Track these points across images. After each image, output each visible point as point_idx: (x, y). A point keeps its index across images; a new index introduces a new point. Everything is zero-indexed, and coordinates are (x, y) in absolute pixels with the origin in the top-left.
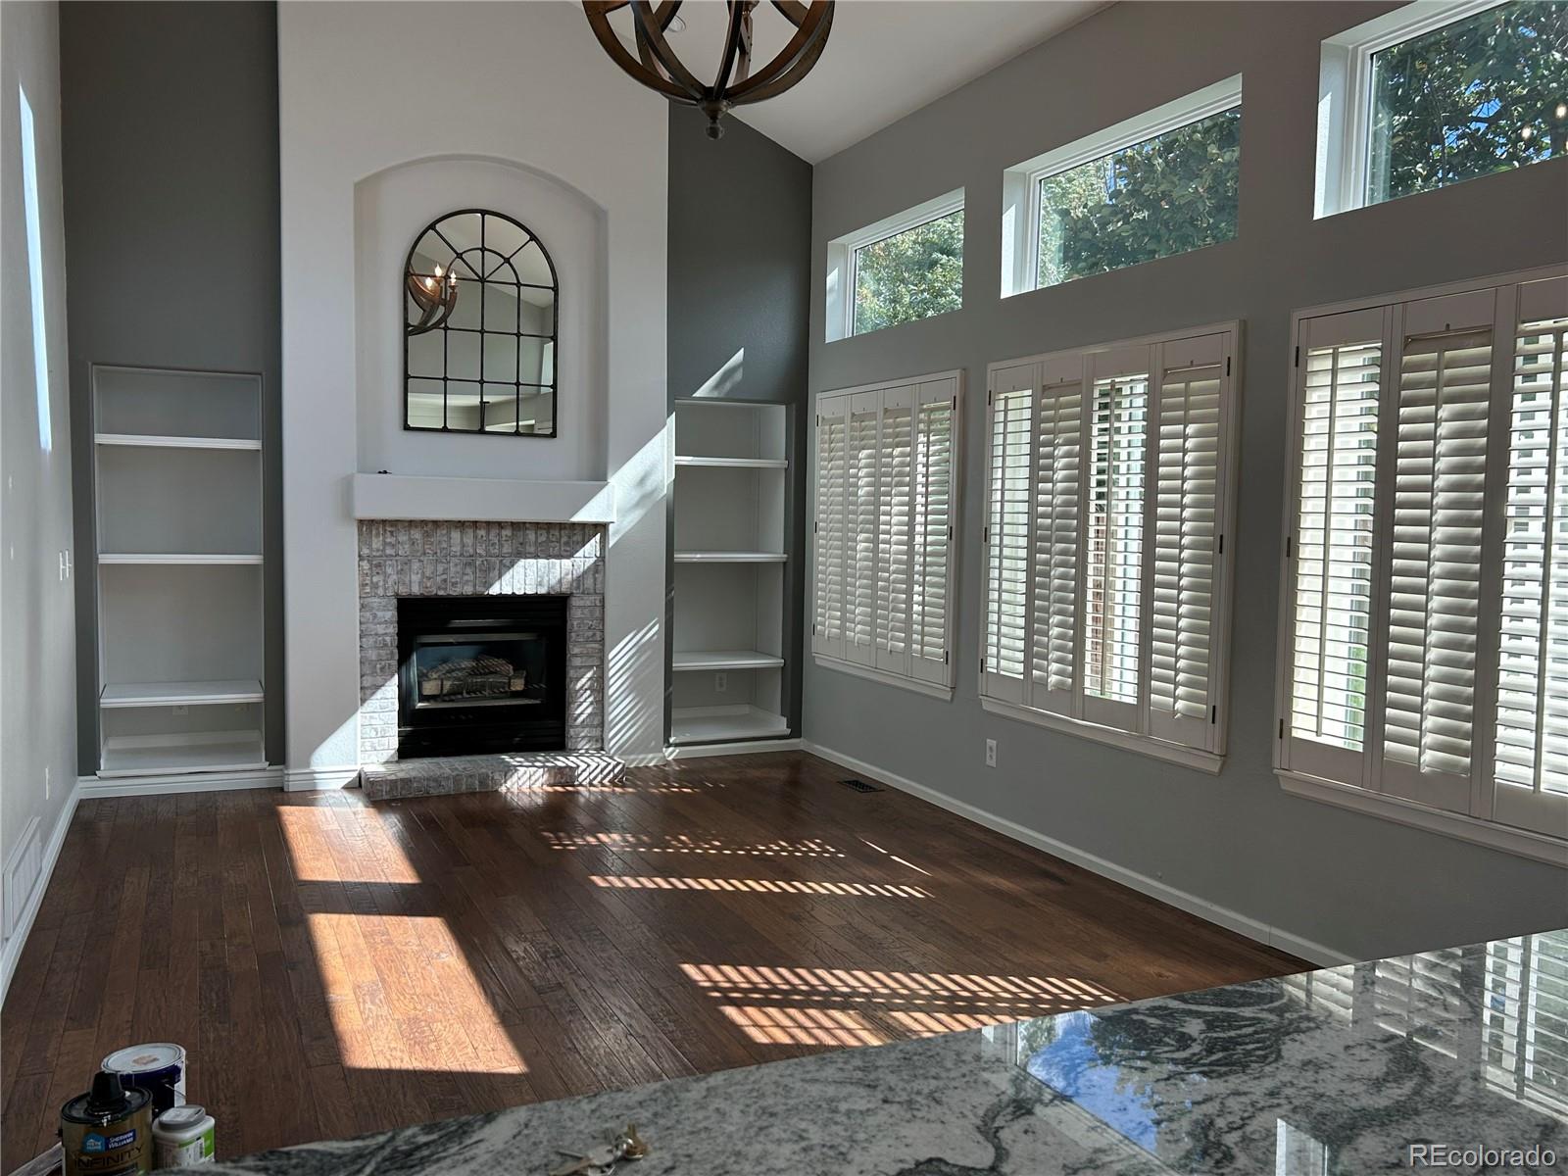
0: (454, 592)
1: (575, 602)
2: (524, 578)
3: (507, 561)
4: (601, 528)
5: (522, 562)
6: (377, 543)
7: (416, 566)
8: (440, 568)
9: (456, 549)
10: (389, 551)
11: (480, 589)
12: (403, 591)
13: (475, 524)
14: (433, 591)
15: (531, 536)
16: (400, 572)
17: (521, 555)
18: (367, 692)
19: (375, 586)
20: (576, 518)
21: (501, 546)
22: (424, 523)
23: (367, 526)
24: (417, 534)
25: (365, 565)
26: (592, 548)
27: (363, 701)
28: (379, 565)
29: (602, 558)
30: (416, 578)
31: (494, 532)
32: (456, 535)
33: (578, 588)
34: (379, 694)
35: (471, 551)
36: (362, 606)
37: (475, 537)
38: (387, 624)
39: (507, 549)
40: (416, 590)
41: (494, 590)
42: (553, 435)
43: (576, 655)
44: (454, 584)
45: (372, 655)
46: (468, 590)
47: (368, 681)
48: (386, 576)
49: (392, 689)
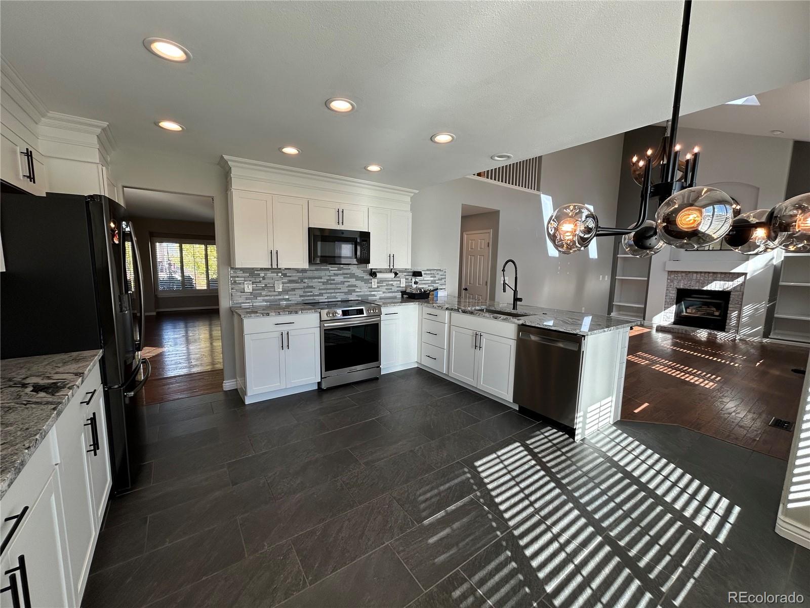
0: (693, 288)
1: (732, 293)
2: (716, 286)
3: (710, 282)
4: (745, 274)
5: (715, 282)
6: (672, 276)
7: (682, 282)
8: (689, 282)
9: (695, 278)
10: (675, 278)
11: (700, 288)
12: (678, 287)
13: (701, 272)
14: (687, 288)
15: (719, 276)
16: (678, 283)
17: (714, 280)
19: (671, 285)
20: (732, 271)
21: (709, 278)
22: (686, 272)
23: (670, 272)
24: (684, 274)
25: (669, 281)
26: (740, 280)
27: (664, 310)
28: (672, 281)
29: (744, 282)
30: (682, 284)
31: (706, 275)
32: (695, 275)
33: (734, 289)
34: (669, 309)
35: (699, 278)
36: (667, 290)
37: (701, 275)
38: (673, 294)
39: (710, 278)
40: (682, 287)
41: (705, 288)
43: (731, 307)
44: (693, 286)
45: (668, 300)
46: (697, 288)
47: (666, 306)
48: (674, 283)
49: (673, 308)
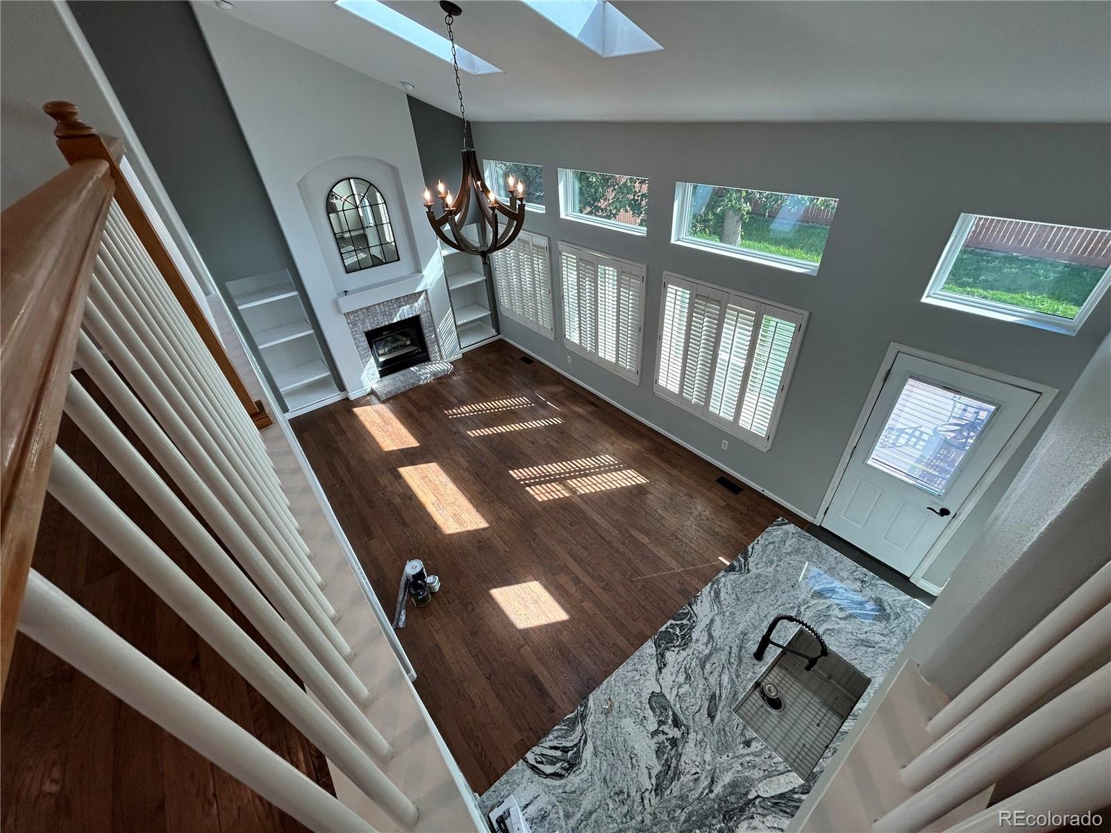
0: (383, 325)
1: (422, 316)
2: (404, 313)
3: (396, 310)
4: (425, 291)
5: (401, 309)
6: (352, 317)
7: (367, 321)
8: (375, 319)
9: (379, 311)
10: (357, 319)
11: (390, 322)
12: (366, 330)
13: (383, 303)
14: (376, 327)
15: (403, 300)
16: (363, 324)
17: (400, 307)
18: (365, 364)
19: (356, 331)
21: (393, 305)
22: (366, 308)
23: (347, 315)
24: (365, 312)
25: (350, 325)
26: (423, 298)
27: (364, 367)
28: (355, 324)
29: (427, 301)
30: (368, 325)
31: (390, 303)
32: (378, 309)
33: (421, 311)
34: (369, 363)
35: (384, 311)
36: (354, 339)
37: (385, 306)
38: (364, 342)
39: (395, 306)
40: (370, 329)
41: (395, 321)
42: (399, 259)
43: (426, 333)
44: (381, 323)
45: (362, 352)
46: (387, 323)
47: (364, 361)
48: (359, 327)
49: (372, 360)
